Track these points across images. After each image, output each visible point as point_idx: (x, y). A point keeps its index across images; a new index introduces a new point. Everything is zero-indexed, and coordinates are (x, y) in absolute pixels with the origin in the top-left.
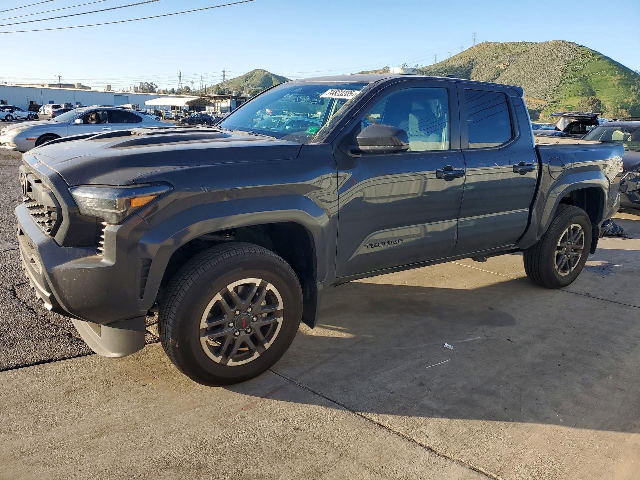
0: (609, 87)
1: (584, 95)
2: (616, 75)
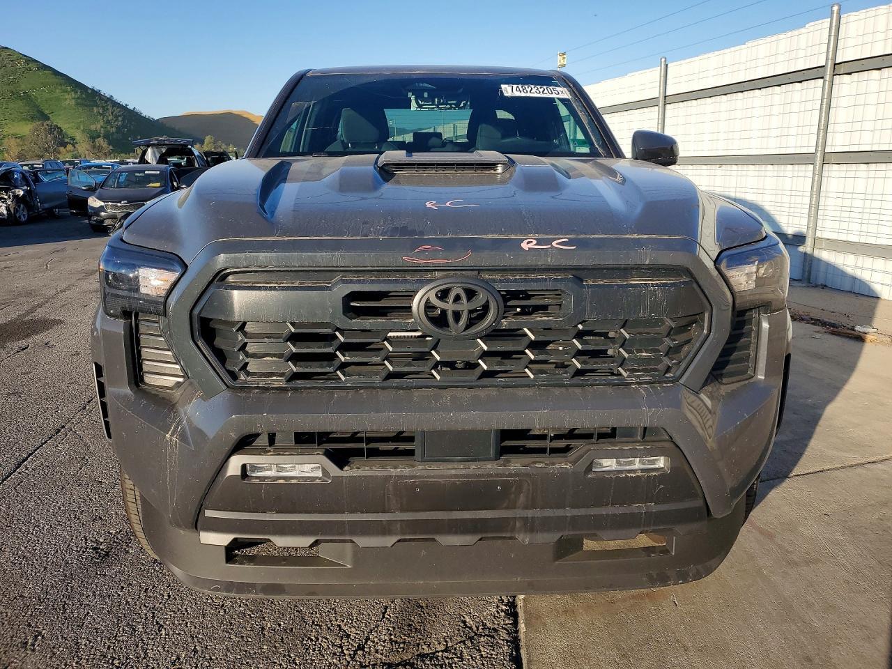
0: (65, 108)
1: (33, 119)
2: (68, 93)
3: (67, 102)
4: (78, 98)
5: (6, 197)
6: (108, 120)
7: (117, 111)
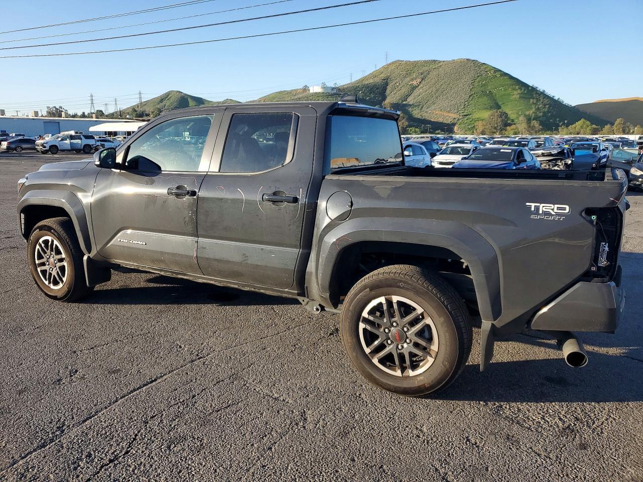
0: (512, 101)
1: (491, 108)
2: (516, 90)
3: (514, 97)
4: (522, 93)
5: (560, 164)
6: (538, 108)
7: (546, 101)
